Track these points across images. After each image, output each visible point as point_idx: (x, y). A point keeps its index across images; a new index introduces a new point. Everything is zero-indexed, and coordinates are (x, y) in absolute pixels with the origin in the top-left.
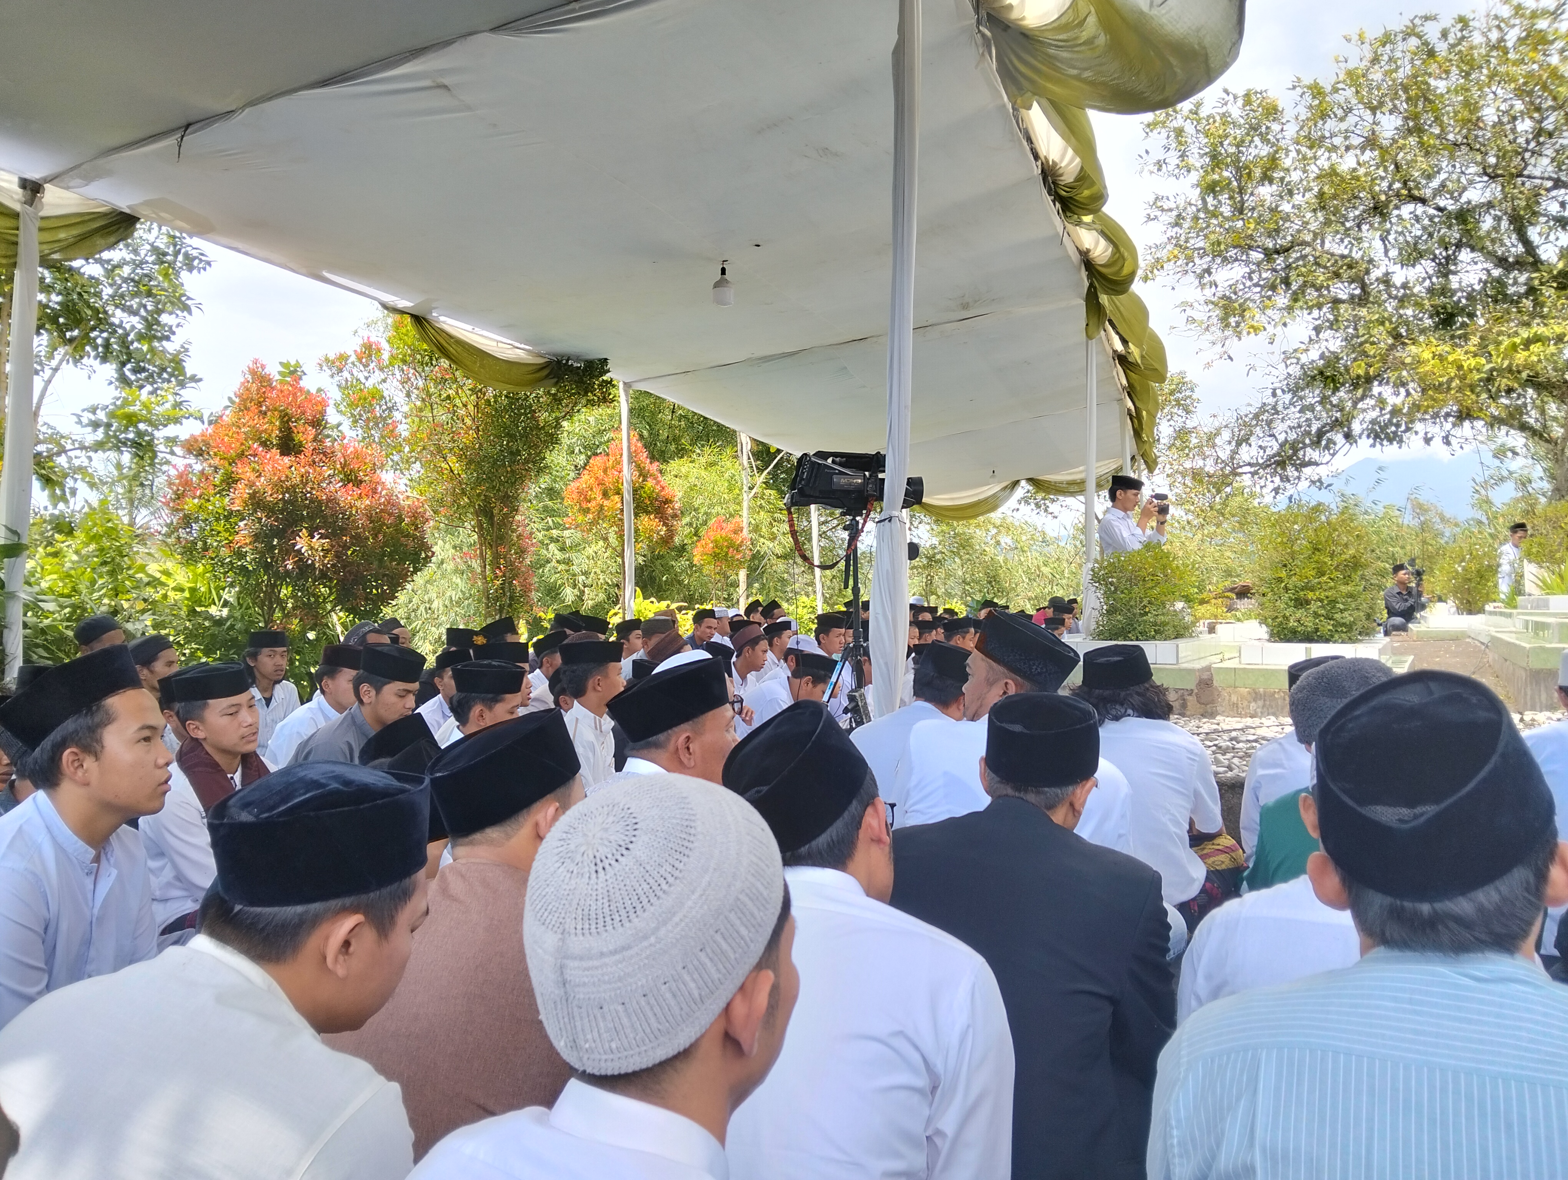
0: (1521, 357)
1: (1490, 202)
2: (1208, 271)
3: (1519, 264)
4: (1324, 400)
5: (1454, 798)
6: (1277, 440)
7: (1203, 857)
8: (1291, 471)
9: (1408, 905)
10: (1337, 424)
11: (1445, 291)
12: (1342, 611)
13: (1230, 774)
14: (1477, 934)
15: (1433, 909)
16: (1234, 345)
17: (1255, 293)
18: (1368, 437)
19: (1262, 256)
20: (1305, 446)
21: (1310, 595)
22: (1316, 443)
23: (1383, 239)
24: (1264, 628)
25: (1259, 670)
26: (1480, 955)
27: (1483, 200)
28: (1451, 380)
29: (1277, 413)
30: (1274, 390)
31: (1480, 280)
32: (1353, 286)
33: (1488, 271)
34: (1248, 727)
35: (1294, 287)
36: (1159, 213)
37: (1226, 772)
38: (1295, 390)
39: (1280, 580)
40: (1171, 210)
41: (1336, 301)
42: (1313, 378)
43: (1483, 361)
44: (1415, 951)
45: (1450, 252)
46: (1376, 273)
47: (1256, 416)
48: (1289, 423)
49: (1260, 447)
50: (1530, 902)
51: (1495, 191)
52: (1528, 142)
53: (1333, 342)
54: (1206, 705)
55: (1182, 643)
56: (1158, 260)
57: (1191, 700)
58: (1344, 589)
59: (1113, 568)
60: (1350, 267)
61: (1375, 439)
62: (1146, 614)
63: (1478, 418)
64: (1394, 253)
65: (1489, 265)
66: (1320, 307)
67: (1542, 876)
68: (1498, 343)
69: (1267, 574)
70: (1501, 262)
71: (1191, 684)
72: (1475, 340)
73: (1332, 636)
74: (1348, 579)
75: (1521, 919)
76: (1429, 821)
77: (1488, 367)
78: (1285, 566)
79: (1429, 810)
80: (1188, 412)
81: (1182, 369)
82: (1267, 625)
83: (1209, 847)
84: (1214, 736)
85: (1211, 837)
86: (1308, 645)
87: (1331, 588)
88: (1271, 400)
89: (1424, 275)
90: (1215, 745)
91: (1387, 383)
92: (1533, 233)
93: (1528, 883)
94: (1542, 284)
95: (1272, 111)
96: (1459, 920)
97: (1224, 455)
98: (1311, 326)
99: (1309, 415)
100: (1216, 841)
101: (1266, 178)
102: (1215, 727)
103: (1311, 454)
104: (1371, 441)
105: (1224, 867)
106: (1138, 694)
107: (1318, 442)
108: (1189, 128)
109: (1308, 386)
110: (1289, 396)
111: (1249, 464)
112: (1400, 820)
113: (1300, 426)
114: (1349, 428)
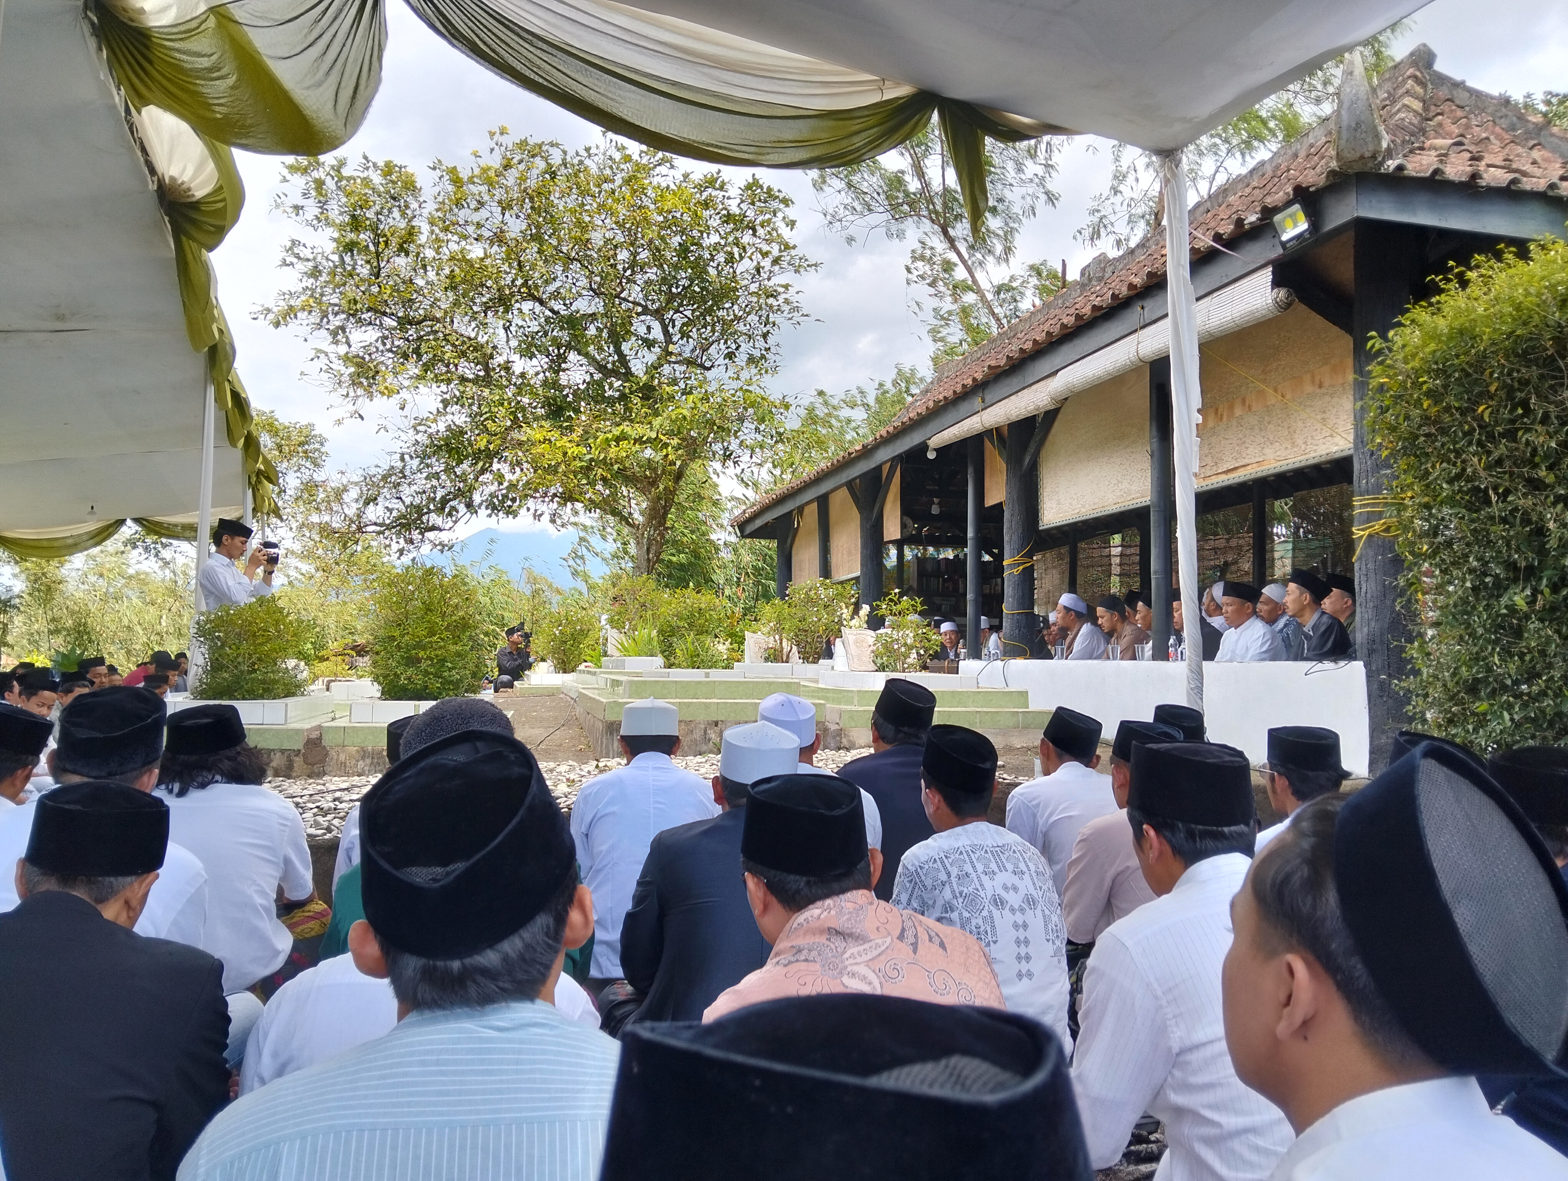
0: (613, 452)
1: (594, 314)
2: (343, 329)
3: (615, 373)
4: (449, 470)
5: (483, 853)
6: (403, 502)
7: (291, 927)
8: (416, 535)
9: (440, 964)
10: (459, 494)
11: (555, 385)
12: (450, 669)
13: (328, 836)
14: (501, 984)
15: (463, 963)
16: (365, 405)
17: (388, 359)
18: (487, 508)
19: (395, 324)
20: (430, 511)
21: (421, 654)
22: (440, 510)
23: (507, 329)
24: (376, 686)
25: (368, 728)
26: (503, 1004)
27: (590, 311)
28: (559, 464)
29: (405, 477)
30: (402, 455)
31: (584, 381)
32: (478, 368)
33: (591, 374)
34: (354, 786)
35: (425, 358)
36: (295, 260)
37: (325, 834)
38: (423, 456)
39: (392, 638)
40: (308, 260)
41: (463, 380)
42: (440, 448)
43: (584, 451)
44: (444, 1008)
45: (562, 351)
46: (500, 360)
47: (385, 478)
48: (414, 488)
49: (387, 508)
50: (549, 946)
51: (597, 306)
52: (625, 270)
53: (459, 417)
54: (313, 765)
55: (290, 701)
56: (291, 307)
57: (298, 761)
58: (453, 648)
59: (220, 622)
60: (476, 350)
61: (493, 510)
62: (255, 671)
63: (578, 501)
64: (514, 343)
65: (592, 370)
66: (449, 381)
67: (561, 920)
68: (596, 438)
69: (381, 633)
70: (601, 368)
71: (299, 745)
72: (580, 431)
73: (440, 694)
74: (456, 640)
75: (541, 964)
76: (458, 878)
77: (588, 457)
78: (400, 625)
79: (459, 867)
80: (316, 465)
81: (311, 421)
82: (379, 683)
83: (299, 915)
84: (317, 797)
85: (300, 905)
86: (417, 703)
87: (441, 647)
88: (399, 464)
89: (539, 369)
90: (318, 807)
91: (505, 462)
92: (625, 347)
93: (548, 927)
94: (631, 393)
95: (411, 186)
96: (486, 972)
97: (351, 511)
98: (440, 398)
99: (434, 482)
100: (307, 908)
101: (402, 250)
102: (319, 787)
103: (435, 519)
104: (489, 511)
105: (313, 933)
106: (229, 759)
107: (443, 509)
108: (330, 184)
109: (434, 453)
110: (416, 461)
111: (375, 524)
112: (434, 880)
113: (424, 492)
114: (471, 498)
